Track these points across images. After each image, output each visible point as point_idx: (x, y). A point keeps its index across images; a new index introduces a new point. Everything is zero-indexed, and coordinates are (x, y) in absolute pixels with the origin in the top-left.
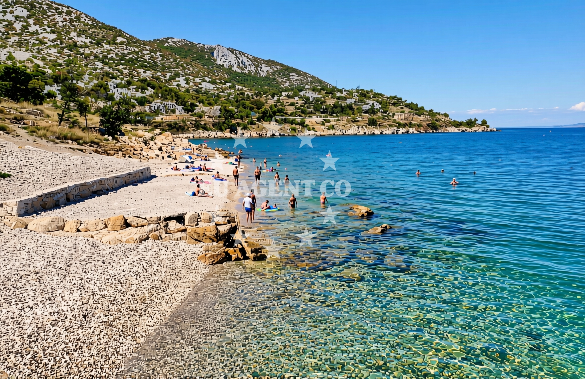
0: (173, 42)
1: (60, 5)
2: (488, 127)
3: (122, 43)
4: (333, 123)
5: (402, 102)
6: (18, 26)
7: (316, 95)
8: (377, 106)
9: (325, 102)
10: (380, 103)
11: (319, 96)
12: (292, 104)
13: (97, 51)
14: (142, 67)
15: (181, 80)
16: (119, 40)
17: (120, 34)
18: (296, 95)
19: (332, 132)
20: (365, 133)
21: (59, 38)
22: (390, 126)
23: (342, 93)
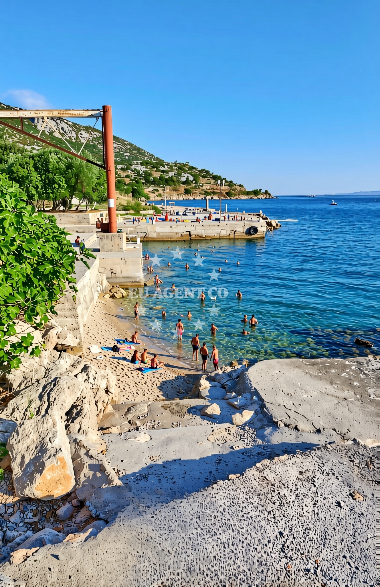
2: (269, 195)
4: (160, 192)
5: (210, 175)
7: (144, 169)
8: (191, 178)
9: (152, 174)
10: (193, 175)
11: (147, 170)
12: (127, 176)
18: (128, 168)
22: (200, 194)
23: (165, 168)
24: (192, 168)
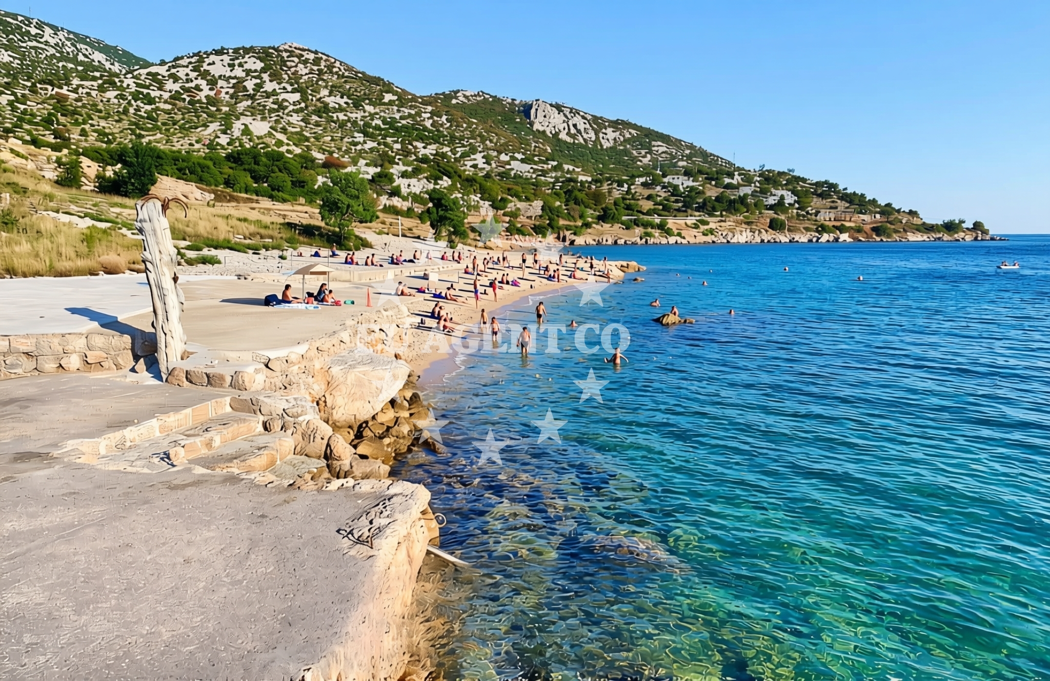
0: (465, 96)
1: (304, 50)
2: (985, 232)
3: (391, 103)
4: (712, 225)
5: (836, 192)
6: (250, 85)
7: (690, 182)
8: (791, 199)
9: (703, 192)
10: (795, 193)
11: (695, 184)
12: (650, 198)
13: (357, 115)
14: (421, 139)
15: (479, 159)
16: (388, 97)
17: (388, 87)
18: (657, 182)
19: (709, 238)
20: (762, 241)
21: (304, 98)
22: (807, 229)
23: (733, 179)
24: (798, 179)
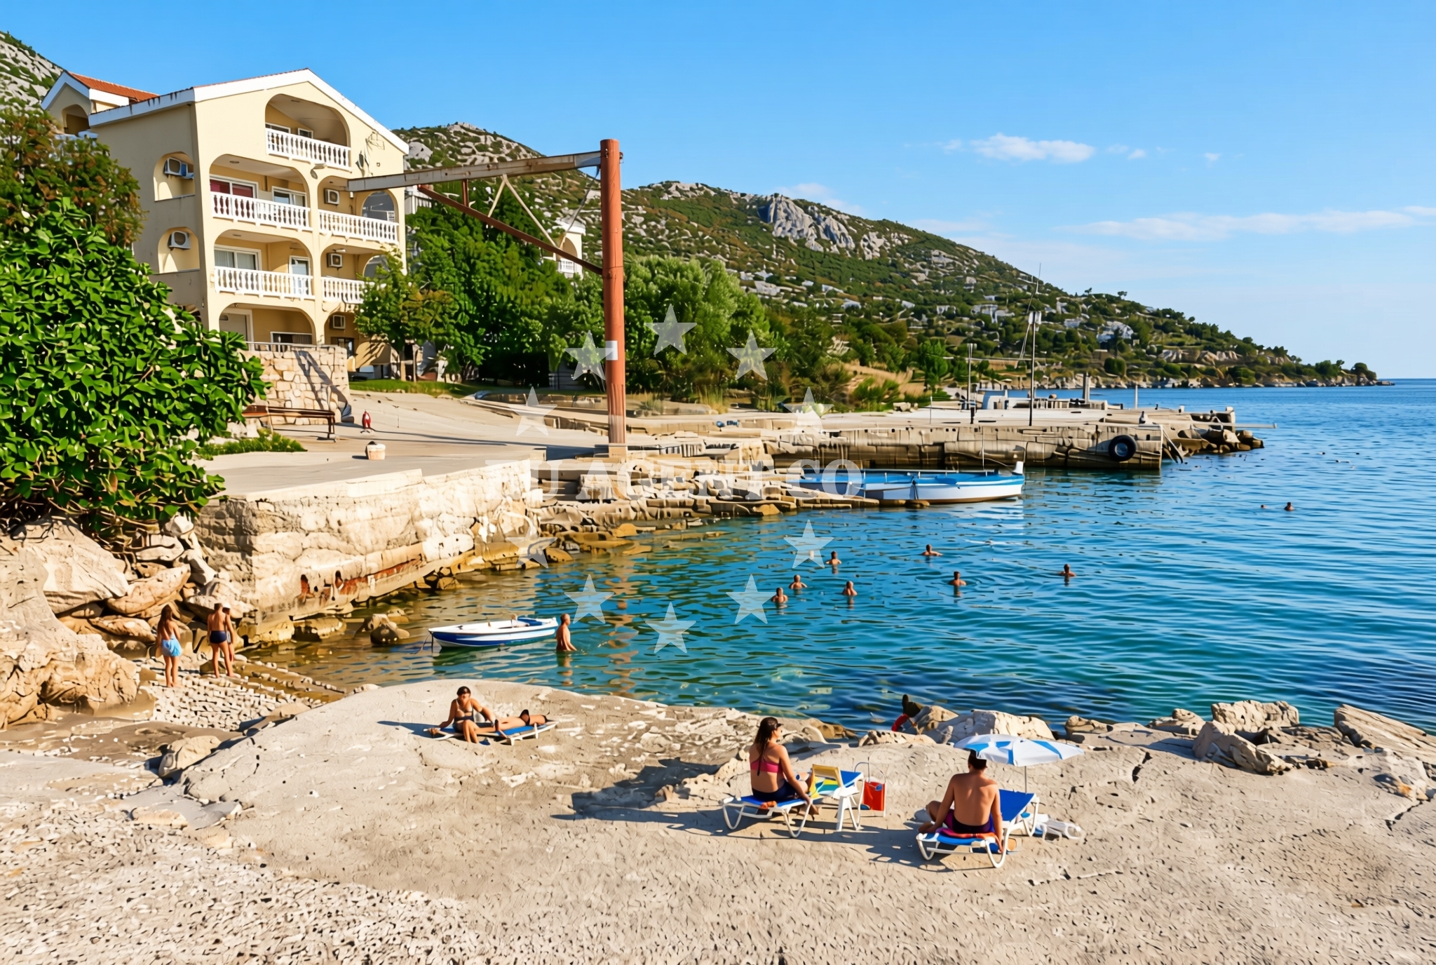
0: (679, 190)
3: (593, 203)
7: (1003, 313)
8: (1127, 332)
10: (1132, 326)
12: (958, 332)
18: (963, 313)
23: (1055, 307)
24: (1136, 307)
